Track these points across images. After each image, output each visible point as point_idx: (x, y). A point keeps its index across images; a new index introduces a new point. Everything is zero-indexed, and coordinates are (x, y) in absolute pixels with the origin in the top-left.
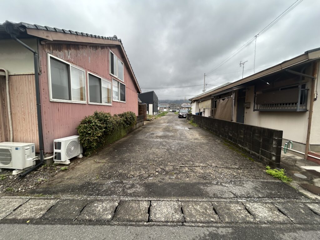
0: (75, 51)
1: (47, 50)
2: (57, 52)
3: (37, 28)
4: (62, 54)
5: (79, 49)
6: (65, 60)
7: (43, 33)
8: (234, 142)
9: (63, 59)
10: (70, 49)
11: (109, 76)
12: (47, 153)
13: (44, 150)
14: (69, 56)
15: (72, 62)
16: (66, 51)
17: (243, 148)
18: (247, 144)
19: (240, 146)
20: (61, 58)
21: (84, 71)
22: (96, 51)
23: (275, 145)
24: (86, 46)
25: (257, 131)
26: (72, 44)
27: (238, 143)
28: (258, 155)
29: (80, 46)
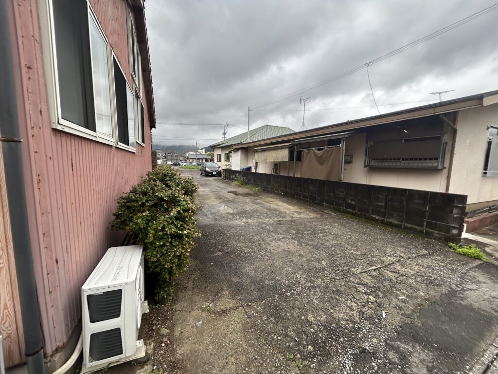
8: (360, 212)
11: (130, 77)
12: (54, 353)
17: (384, 220)
18: (395, 215)
19: (377, 218)
21: (107, 42)
23: (457, 214)
25: (417, 197)
27: (372, 214)
28: (421, 228)
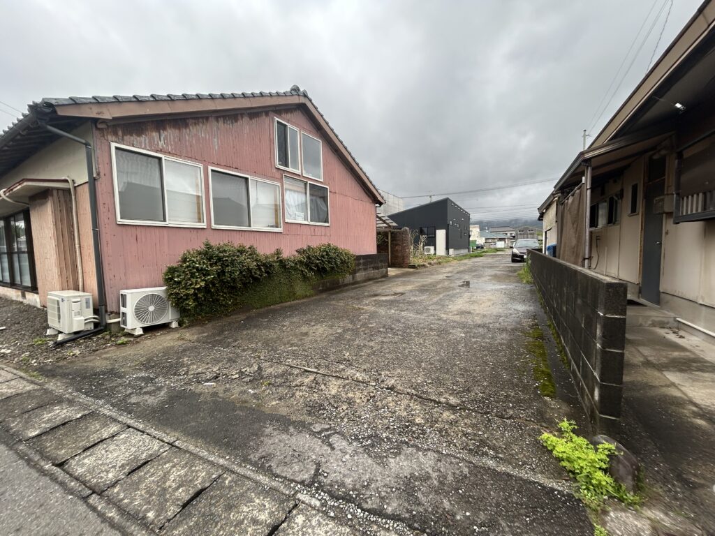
0: (177, 131)
1: (110, 138)
2: (134, 138)
3: (75, 103)
4: (145, 140)
5: (186, 126)
6: (152, 151)
7: (91, 109)
9: (148, 148)
10: (164, 129)
11: (274, 171)
12: (112, 313)
13: (106, 306)
14: (162, 142)
15: (169, 153)
16: (155, 134)
20: (143, 146)
21: (201, 166)
22: (235, 124)
24: (207, 118)
26: (169, 120)
29: (191, 120)
